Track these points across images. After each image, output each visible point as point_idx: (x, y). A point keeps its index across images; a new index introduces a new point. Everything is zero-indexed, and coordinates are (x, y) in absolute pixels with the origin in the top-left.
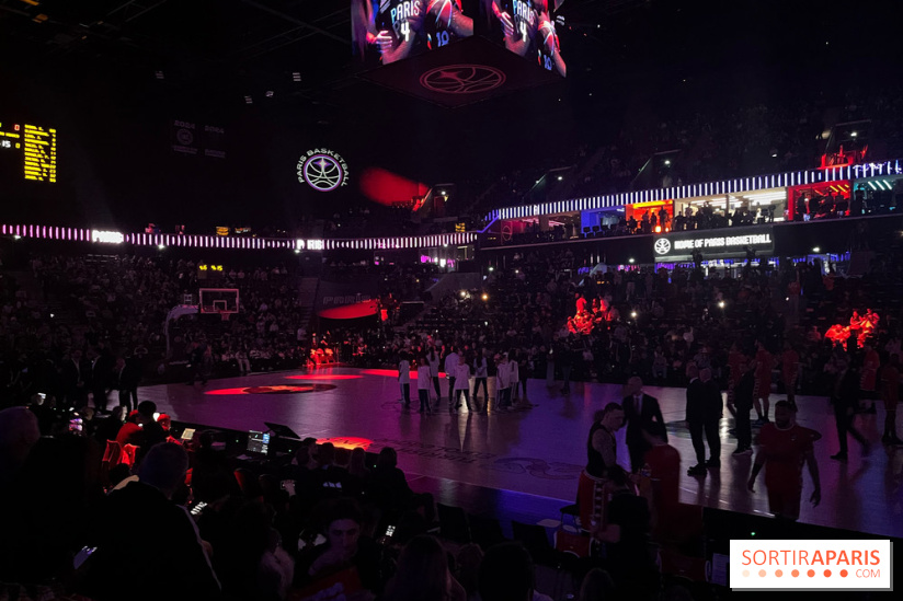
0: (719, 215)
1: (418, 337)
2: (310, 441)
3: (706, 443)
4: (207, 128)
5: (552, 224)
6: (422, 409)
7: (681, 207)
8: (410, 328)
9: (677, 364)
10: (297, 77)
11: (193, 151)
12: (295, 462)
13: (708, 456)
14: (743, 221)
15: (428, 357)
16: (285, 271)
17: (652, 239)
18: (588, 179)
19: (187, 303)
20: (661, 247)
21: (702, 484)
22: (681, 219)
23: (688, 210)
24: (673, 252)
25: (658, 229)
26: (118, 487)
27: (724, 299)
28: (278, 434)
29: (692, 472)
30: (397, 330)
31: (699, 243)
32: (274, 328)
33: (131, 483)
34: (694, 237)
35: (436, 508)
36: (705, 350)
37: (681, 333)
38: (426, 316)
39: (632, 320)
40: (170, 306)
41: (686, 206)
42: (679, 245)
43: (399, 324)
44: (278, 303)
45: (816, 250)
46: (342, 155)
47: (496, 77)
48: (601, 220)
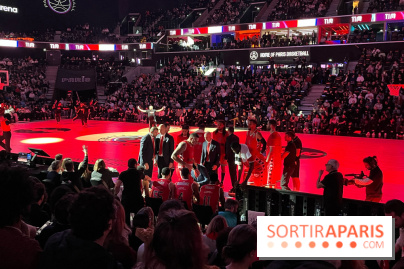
0: (284, 40)
14: (296, 43)
16: (36, 61)
17: (248, 53)
20: (253, 56)
24: (259, 59)
25: (252, 46)
31: (273, 54)
32: (32, 95)
34: (270, 51)
42: (263, 55)
45: (330, 60)
48: (222, 40)
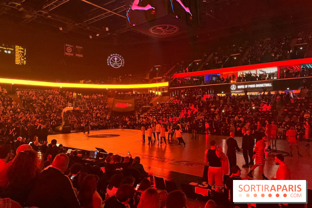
0: (254, 77)
1: (148, 118)
2: (111, 154)
3: (249, 157)
4: (77, 47)
5: (194, 79)
6: (149, 144)
7: (240, 73)
8: (145, 115)
9: (239, 129)
10: (107, 29)
11: (72, 55)
12: (106, 161)
13: (249, 161)
14: (262, 78)
15: (151, 125)
16: (102, 96)
17: (229, 86)
18: (207, 64)
19: (70, 106)
20: (233, 87)
21: (247, 171)
22: (240, 78)
23: (243, 75)
24: (237, 89)
25: (232, 81)
26: (45, 169)
27: (255, 106)
28: (100, 151)
29: (244, 166)
30: (141, 116)
31: (246, 86)
32: (98, 115)
33: (50, 167)
34: (245, 84)
35: (154, 178)
36: (248, 124)
37: (239, 118)
38: (151, 111)
39: (223, 113)
40: (64, 108)
41: (242, 73)
42: (239, 87)
43: (142, 114)
44: (100, 106)
45: (288, 89)
46: (122, 56)
47: (175, 29)
48: (212, 78)
